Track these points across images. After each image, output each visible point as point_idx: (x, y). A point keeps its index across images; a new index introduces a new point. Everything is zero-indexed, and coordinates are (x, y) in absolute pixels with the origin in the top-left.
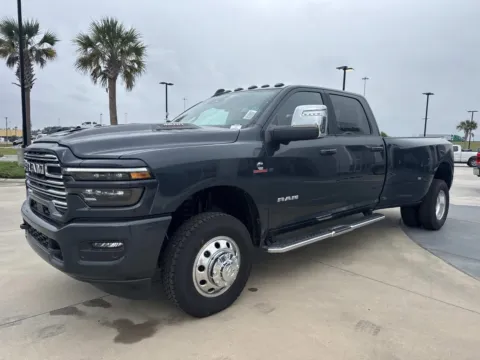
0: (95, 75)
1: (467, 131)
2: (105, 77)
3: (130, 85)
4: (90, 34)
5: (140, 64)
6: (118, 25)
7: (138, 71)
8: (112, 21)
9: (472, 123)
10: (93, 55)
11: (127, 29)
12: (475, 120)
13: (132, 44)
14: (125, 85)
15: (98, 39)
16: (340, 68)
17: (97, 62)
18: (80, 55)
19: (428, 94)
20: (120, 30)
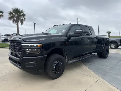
0: (13, 21)
1: (109, 34)
2: (15, 22)
3: (22, 24)
4: (12, 11)
5: (25, 18)
6: (19, 9)
7: (24, 20)
8: (17, 8)
9: (110, 32)
10: (12, 16)
11: (21, 10)
12: (110, 31)
13: (22, 13)
14: (21, 24)
15: (14, 12)
16: (76, 19)
17: (13, 18)
18: (9, 16)
19: (99, 25)
20: (19, 10)
